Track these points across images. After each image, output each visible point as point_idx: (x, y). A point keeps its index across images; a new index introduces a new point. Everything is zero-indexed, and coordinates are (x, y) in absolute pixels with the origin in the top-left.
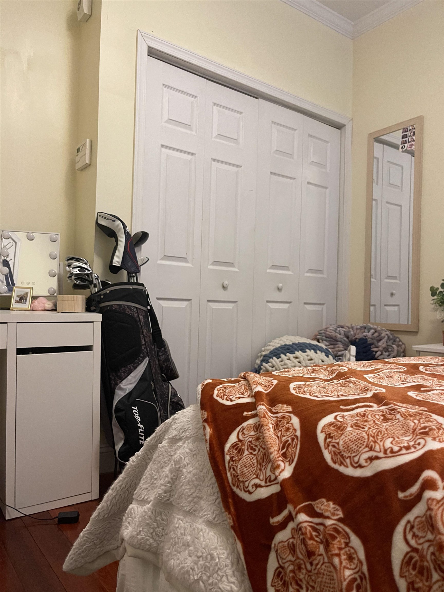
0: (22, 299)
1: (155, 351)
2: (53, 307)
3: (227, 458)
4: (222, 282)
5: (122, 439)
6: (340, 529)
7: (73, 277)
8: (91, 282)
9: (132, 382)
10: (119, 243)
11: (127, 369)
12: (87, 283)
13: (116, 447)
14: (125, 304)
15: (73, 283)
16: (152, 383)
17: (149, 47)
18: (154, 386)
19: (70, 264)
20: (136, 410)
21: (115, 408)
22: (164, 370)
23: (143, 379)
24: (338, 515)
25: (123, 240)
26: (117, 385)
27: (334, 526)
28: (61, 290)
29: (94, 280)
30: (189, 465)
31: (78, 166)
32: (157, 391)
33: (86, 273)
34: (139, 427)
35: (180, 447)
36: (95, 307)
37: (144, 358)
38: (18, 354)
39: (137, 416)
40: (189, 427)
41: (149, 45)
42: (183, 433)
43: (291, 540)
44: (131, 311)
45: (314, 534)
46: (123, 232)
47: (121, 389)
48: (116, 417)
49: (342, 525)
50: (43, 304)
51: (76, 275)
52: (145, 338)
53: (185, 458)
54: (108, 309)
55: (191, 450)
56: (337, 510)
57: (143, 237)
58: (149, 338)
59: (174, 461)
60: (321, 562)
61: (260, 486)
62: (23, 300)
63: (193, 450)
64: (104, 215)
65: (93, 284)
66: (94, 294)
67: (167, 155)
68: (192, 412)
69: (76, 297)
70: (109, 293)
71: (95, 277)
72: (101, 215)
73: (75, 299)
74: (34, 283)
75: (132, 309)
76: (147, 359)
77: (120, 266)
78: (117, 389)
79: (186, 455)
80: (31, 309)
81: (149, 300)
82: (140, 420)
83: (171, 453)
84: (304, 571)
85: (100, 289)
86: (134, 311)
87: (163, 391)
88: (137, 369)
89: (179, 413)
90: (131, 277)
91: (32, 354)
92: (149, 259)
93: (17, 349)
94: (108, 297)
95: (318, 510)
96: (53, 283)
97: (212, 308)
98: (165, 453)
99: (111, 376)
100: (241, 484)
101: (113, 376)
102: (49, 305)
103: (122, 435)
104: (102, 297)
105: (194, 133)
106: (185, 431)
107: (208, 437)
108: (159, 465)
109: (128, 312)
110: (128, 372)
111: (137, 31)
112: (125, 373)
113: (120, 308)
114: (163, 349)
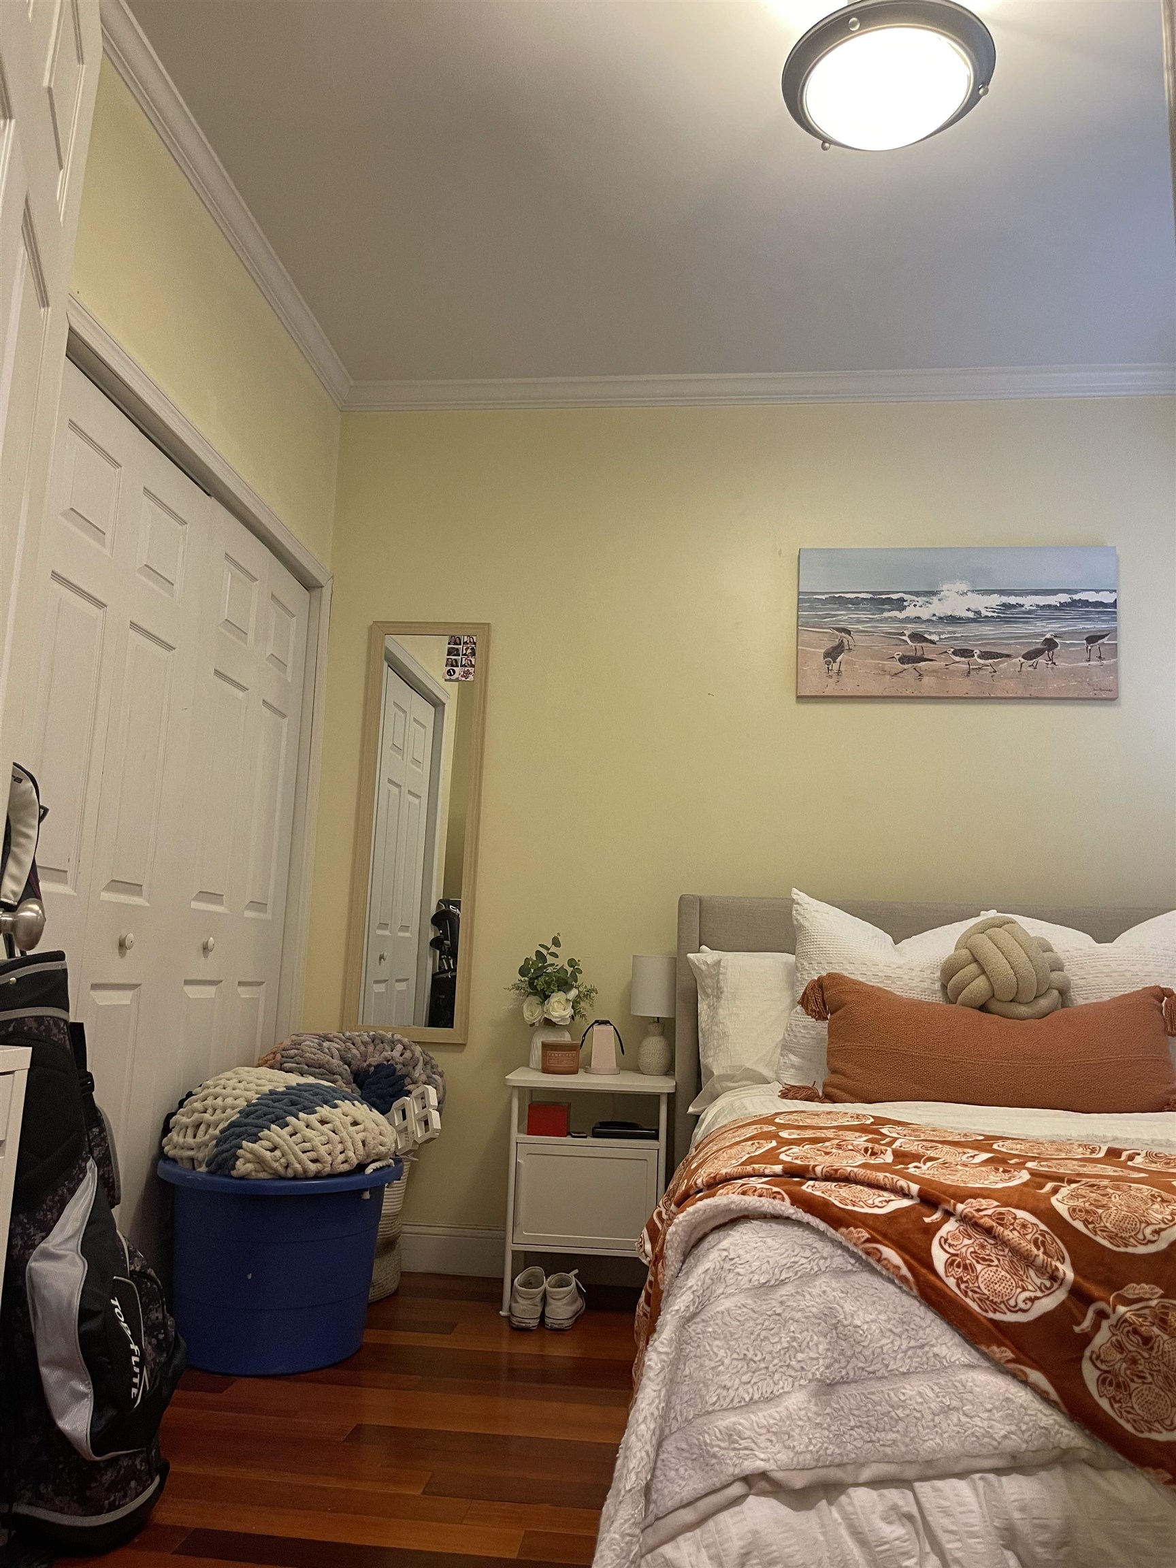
3: (951, 1282)
5: (83, 1395)
6: (1168, 1305)
10: (20, 840)
11: (57, 1198)
14: (48, 1014)
20: (118, 1307)
24: (1157, 1293)
26: (34, 1247)
27: (1160, 1304)
34: (133, 1352)
39: (122, 1322)
41: (71, 323)
43: (1114, 1339)
45: (1140, 1320)
47: (46, 1256)
49: (1166, 1300)
54: (11, 1029)
56: (1153, 1288)
60: (1162, 1342)
61: (1037, 1298)
67: (59, 599)
70: (16, 983)
76: (92, 1162)
77: (16, 903)
78: (34, 1260)
82: (130, 1332)
84: (1142, 1361)
88: (79, 1192)
94: (14, 997)
95: (1131, 1297)
97: (98, 1005)
99: (13, 1226)
100: (1002, 1306)
101: (19, 1223)
103: (83, 1387)
110: (59, 1205)
112: (51, 1211)
113: (40, 1026)
114: (96, 1130)
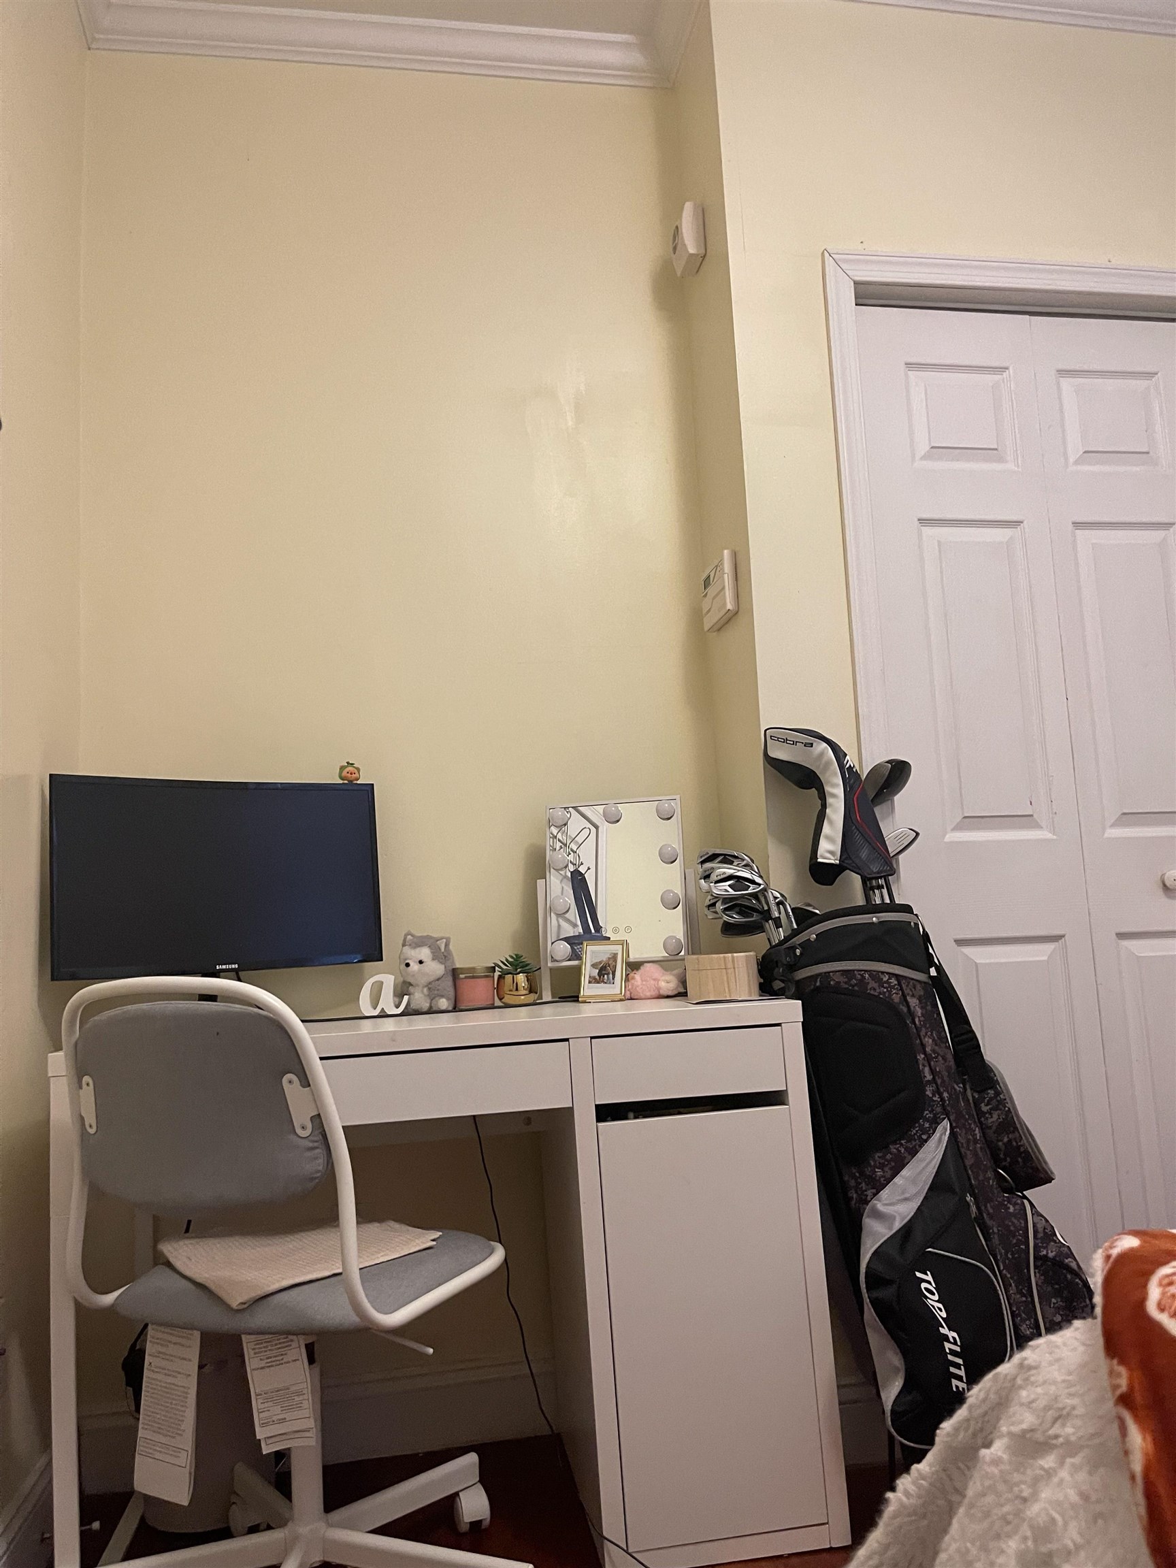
0: (604, 972)
1: (967, 1101)
2: (678, 986)
4: (1160, 874)
5: (897, 1370)
7: (720, 906)
8: (767, 915)
9: (907, 1195)
10: (830, 800)
11: (889, 1157)
12: (755, 917)
13: (883, 1395)
14: (862, 968)
15: (722, 922)
16: (968, 1198)
17: (856, 283)
18: (978, 1208)
19: (707, 873)
20: (929, 1282)
21: (866, 1273)
22: (1002, 1156)
23: (938, 1186)
25: (840, 791)
26: (867, 1203)
28: (695, 943)
29: (774, 908)
30: (1083, 1554)
31: (708, 622)
32: (989, 1222)
33: (750, 891)
34: (946, 1338)
35: (1049, 1473)
36: (783, 981)
37: (935, 1122)
38: (600, 1119)
39: (933, 1301)
40: (1074, 1408)
41: (857, 279)
42: (1057, 1425)
44: (881, 985)
46: (835, 769)
47: (878, 1215)
48: (870, 1301)
50: (652, 982)
51: (726, 900)
52: (932, 1063)
53: (1066, 1524)
54: (818, 984)
55: (1085, 1497)
57: (896, 773)
58: (946, 1063)
59: (1031, 1527)
62: (608, 974)
63: (1094, 1498)
64: (781, 733)
65: (771, 919)
66: (777, 945)
67: (939, 542)
68: (1081, 1349)
69: (730, 958)
70: (816, 940)
71: (776, 898)
72: (773, 735)
73: (730, 965)
74: (628, 929)
75: (885, 979)
76: (946, 1124)
77: (838, 862)
78: (868, 1216)
79: (1071, 1513)
80: (628, 995)
81: (931, 951)
82: (944, 1315)
83: (1021, 1491)
85: (793, 930)
86: (893, 987)
87: (1007, 1222)
88: (919, 1155)
89: (1038, 1346)
90: (872, 889)
91: (636, 1118)
92: (917, 834)
93: (597, 1106)
94: (813, 953)
96: (674, 925)
97: (1138, 957)
98: (1001, 1487)
99: (846, 1178)
101: (854, 1177)
102: (668, 983)
103: (897, 1360)
104: (798, 952)
105: (1011, 466)
106: (1062, 1417)
107: (1138, 1467)
108: (985, 1524)
109: (875, 989)
110: (893, 1164)
111: (823, 253)
112: (886, 1169)
113: (850, 980)
114: (991, 1092)
